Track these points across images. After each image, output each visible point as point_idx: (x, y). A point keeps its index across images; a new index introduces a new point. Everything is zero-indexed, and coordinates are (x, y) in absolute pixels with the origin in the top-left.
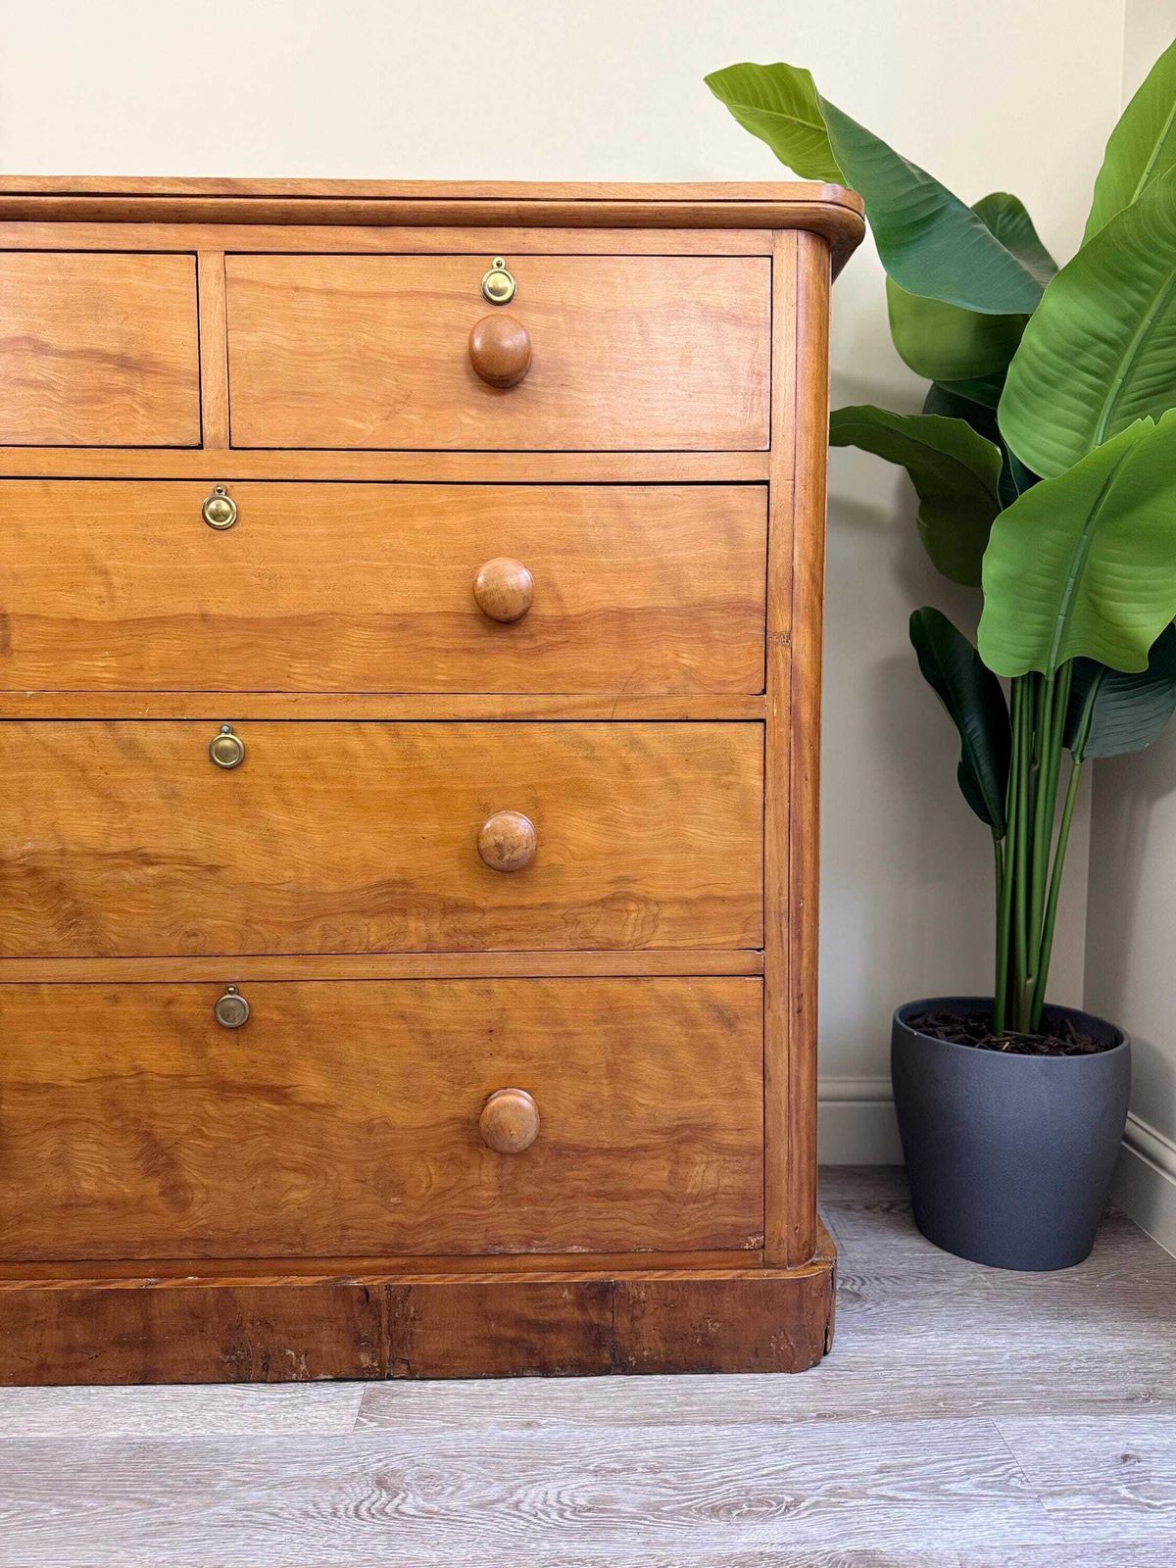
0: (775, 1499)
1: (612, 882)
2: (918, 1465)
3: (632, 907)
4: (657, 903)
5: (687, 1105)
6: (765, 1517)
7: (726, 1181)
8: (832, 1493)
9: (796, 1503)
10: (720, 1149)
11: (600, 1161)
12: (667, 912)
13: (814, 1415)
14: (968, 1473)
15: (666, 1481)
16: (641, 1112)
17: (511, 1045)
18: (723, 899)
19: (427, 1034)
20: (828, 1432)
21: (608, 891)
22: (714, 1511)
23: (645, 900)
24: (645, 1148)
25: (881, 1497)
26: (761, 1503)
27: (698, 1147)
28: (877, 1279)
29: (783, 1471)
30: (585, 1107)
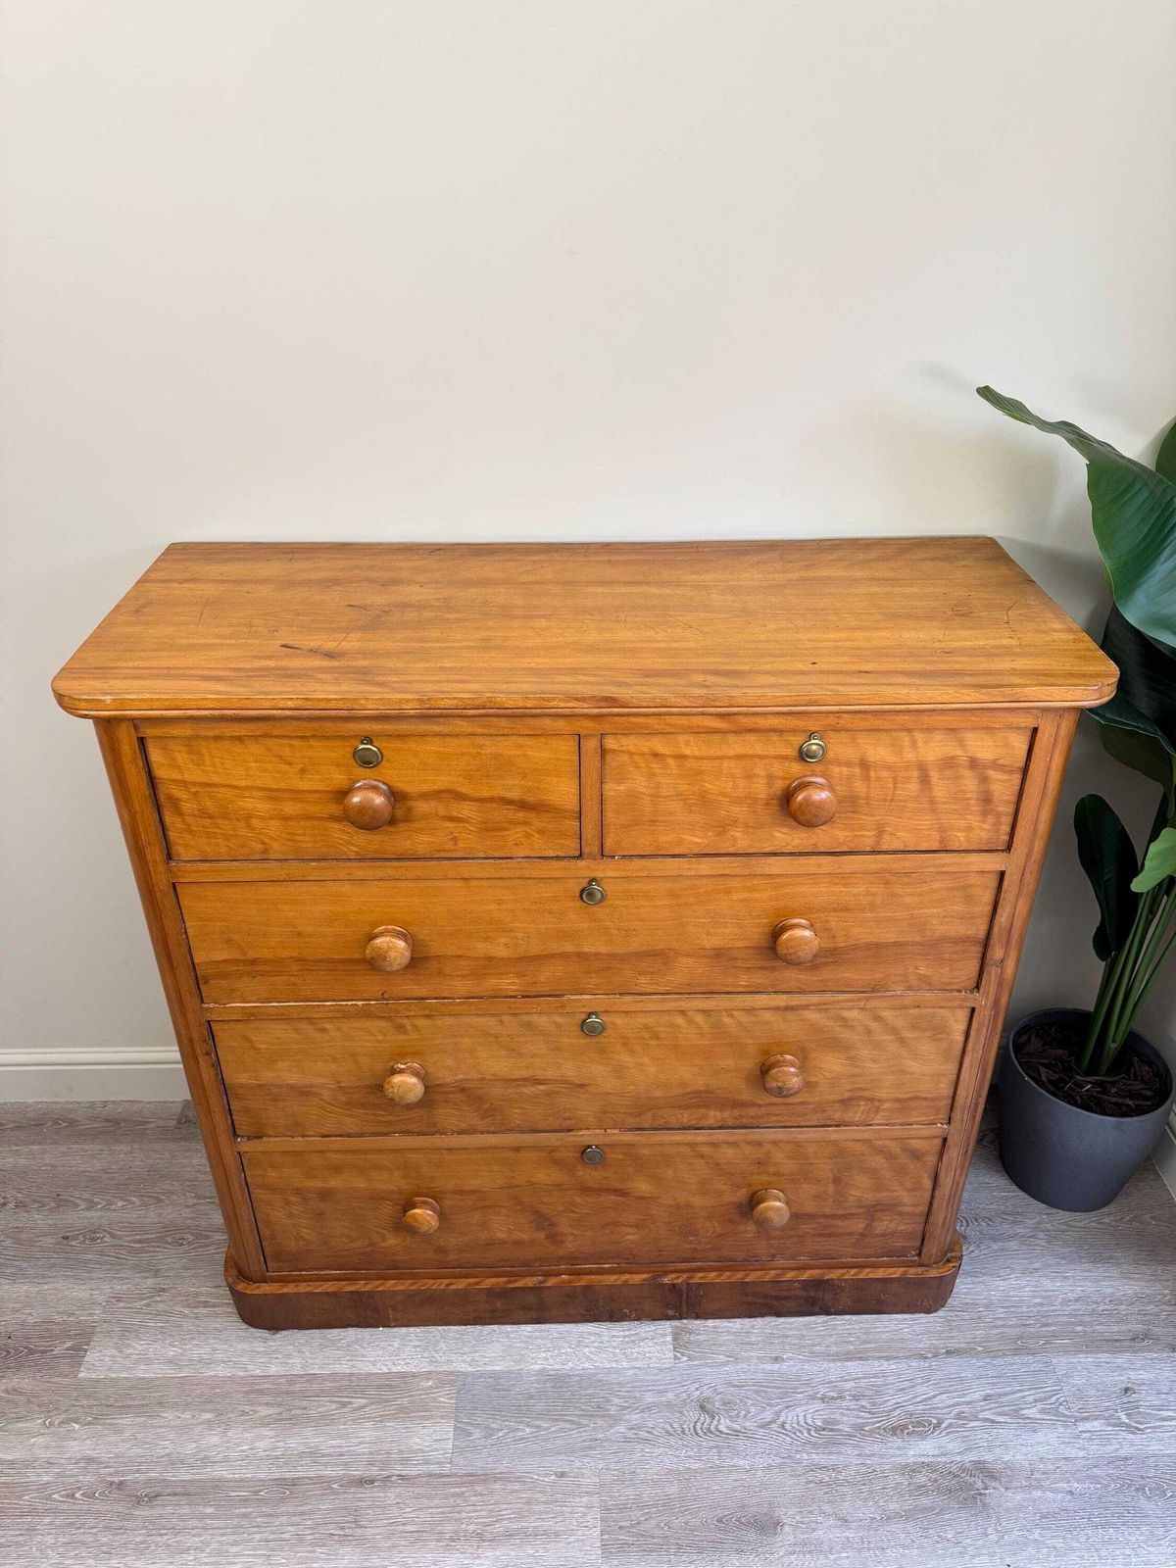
0: (926, 1421)
1: (850, 1091)
2: (1006, 1394)
3: (862, 1103)
4: (879, 1101)
5: (882, 1195)
6: (923, 1436)
7: (901, 1228)
8: (959, 1416)
9: (938, 1425)
10: (900, 1214)
11: (823, 1220)
12: (886, 1106)
13: (944, 1351)
14: (1036, 1401)
15: (863, 1407)
16: (851, 1198)
17: (772, 1170)
18: (925, 1099)
19: (717, 1164)
20: (953, 1365)
21: (847, 1095)
22: (894, 1430)
23: (872, 1100)
24: (852, 1214)
25: (986, 1420)
26: (919, 1424)
27: (886, 1213)
28: (976, 1220)
29: (929, 1398)
30: (816, 1197)
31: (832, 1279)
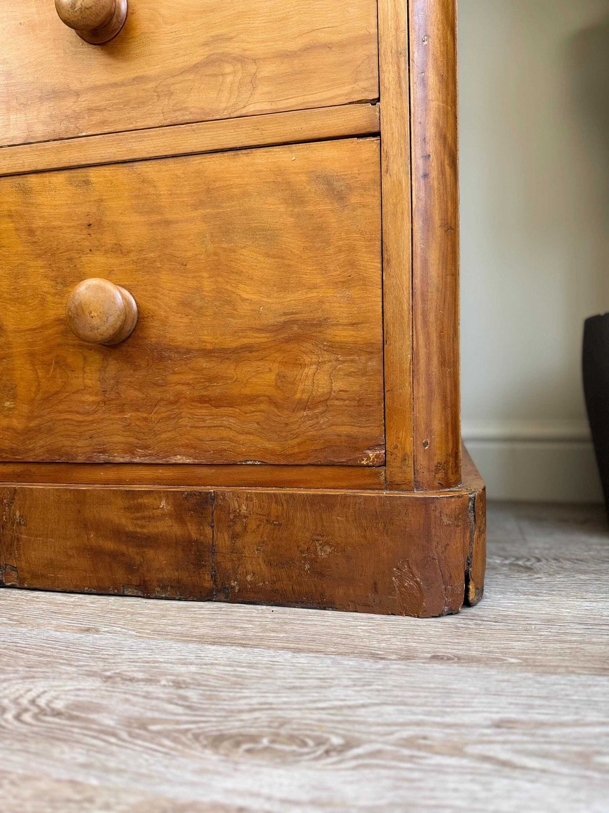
0: (314, 738)
1: (206, 44)
2: (563, 724)
3: (228, 69)
4: (255, 61)
5: (294, 299)
6: (283, 759)
7: (338, 385)
8: (409, 743)
9: (349, 744)
10: (333, 347)
11: (203, 363)
12: (267, 70)
15: (185, 698)
16: (244, 308)
17: (109, 240)
18: (328, 46)
19: (31, 232)
22: (216, 741)
23: (241, 60)
24: (249, 348)
25: (486, 759)
26: (292, 739)
27: (308, 346)
29: (349, 707)
30: (185, 304)
31: (223, 494)
